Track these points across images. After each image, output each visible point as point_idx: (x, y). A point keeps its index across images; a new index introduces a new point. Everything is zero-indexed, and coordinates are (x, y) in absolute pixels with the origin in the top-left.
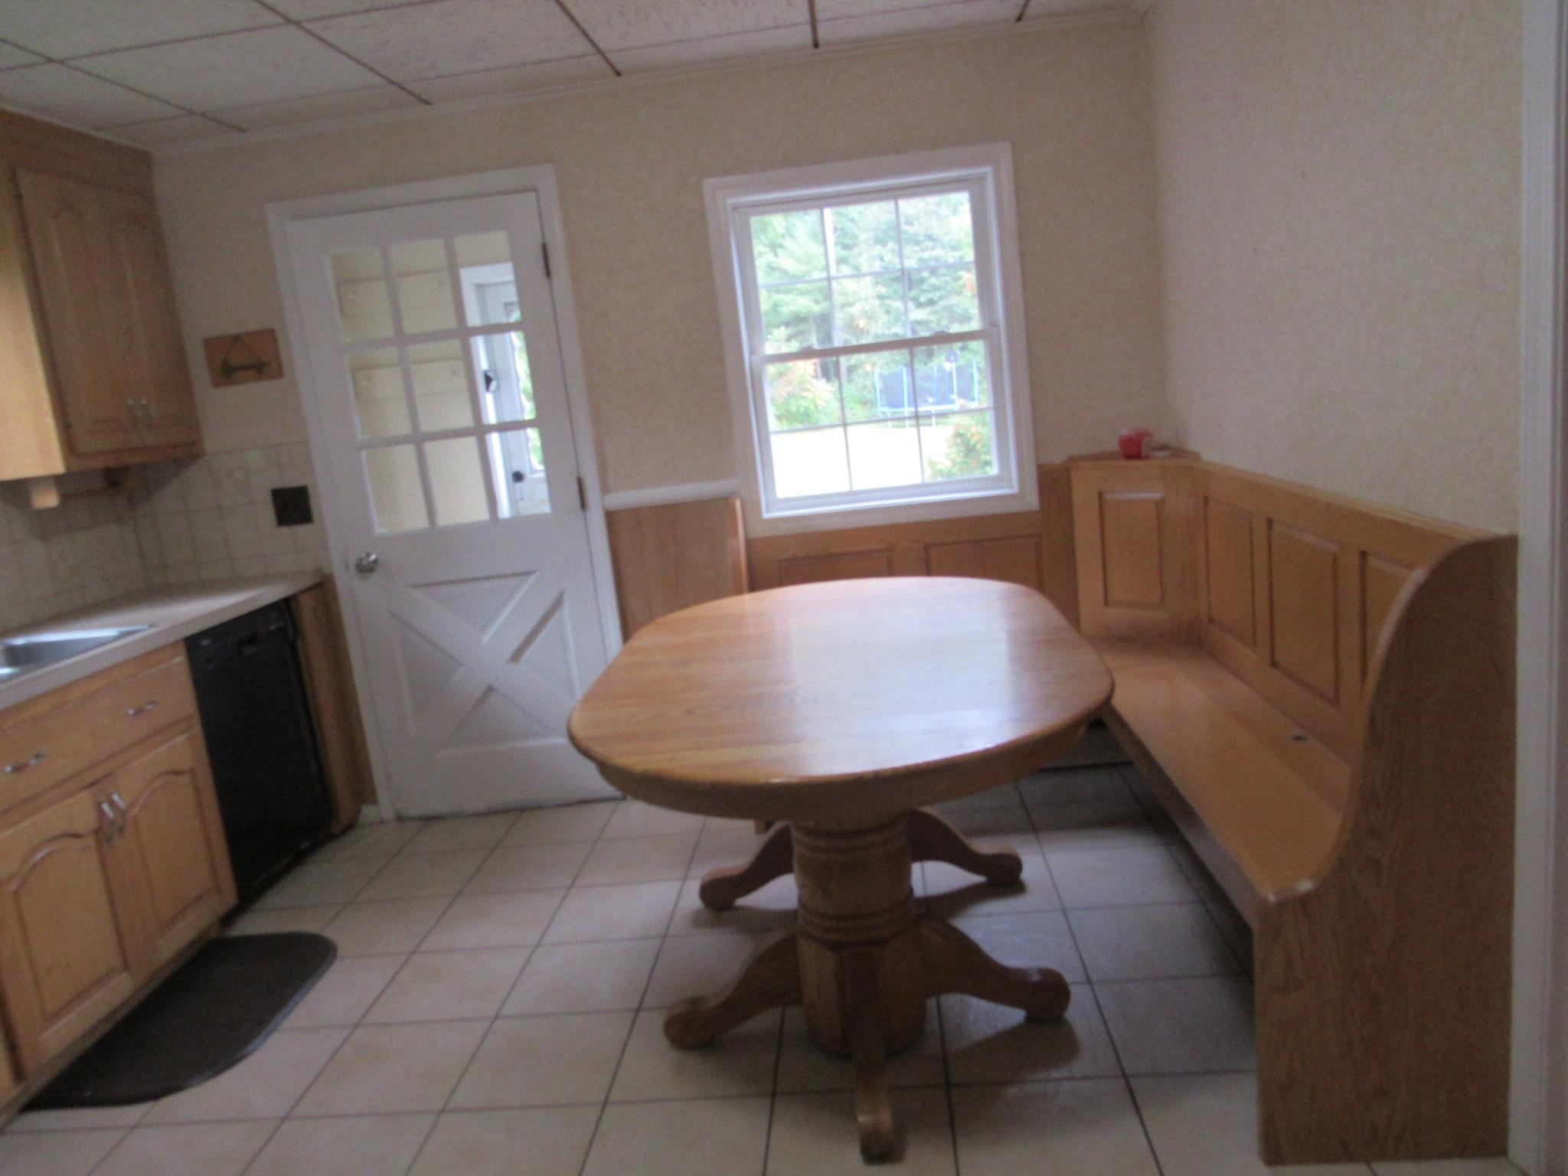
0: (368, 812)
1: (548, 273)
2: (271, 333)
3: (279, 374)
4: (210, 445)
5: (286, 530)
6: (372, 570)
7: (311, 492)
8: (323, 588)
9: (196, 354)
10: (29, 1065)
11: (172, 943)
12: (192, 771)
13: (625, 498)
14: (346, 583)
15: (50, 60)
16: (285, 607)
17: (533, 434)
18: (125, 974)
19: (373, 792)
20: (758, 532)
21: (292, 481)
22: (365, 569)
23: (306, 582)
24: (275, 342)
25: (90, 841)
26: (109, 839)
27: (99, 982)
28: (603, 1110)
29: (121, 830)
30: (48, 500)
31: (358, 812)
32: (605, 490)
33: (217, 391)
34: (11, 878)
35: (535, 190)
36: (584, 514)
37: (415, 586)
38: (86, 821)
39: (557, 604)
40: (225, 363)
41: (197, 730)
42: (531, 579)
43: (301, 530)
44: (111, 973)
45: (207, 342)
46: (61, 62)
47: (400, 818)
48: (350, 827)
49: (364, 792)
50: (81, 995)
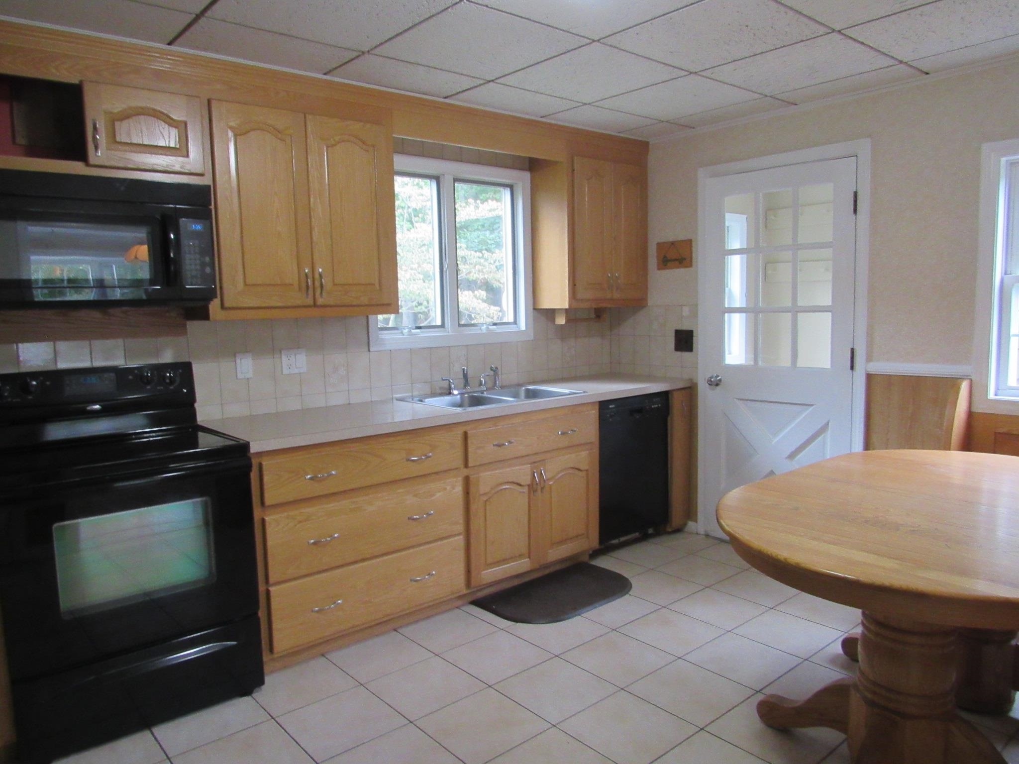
0: (691, 525)
1: (855, 211)
2: (690, 241)
3: (690, 265)
4: (650, 302)
5: (679, 353)
6: (717, 385)
7: (695, 334)
8: (690, 391)
9: (652, 251)
10: (474, 582)
11: (557, 554)
12: (587, 470)
13: (881, 367)
14: (703, 388)
15: (585, 104)
16: (665, 396)
17: (828, 316)
18: (528, 559)
19: (696, 515)
20: (979, 408)
21: (685, 326)
22: (715, 383)
23: (680, 385)
24: (691, 246)
25: (526, 490)
26: (535, 491)
27: (513, 558)
28: (699, 731)
29: (542, 488)
30: (561, 320)
31: (685, 524)
32: (869, 359)
33: (659, 272)
34: (485, 494)
35: (857, 156)
36: (852, 372)
37: (738, 399)
38: (526, 480)
39: (824, 429)
40: (665, 257)
41: (596, 451)
42: (811, 409)
43: (686, 355)
44: (521, 556)
45: (658, 244)
46: (589, 104)
47: (707, 535)
48: (679, 530)
49: (690, 513)
50: (505, 561)
